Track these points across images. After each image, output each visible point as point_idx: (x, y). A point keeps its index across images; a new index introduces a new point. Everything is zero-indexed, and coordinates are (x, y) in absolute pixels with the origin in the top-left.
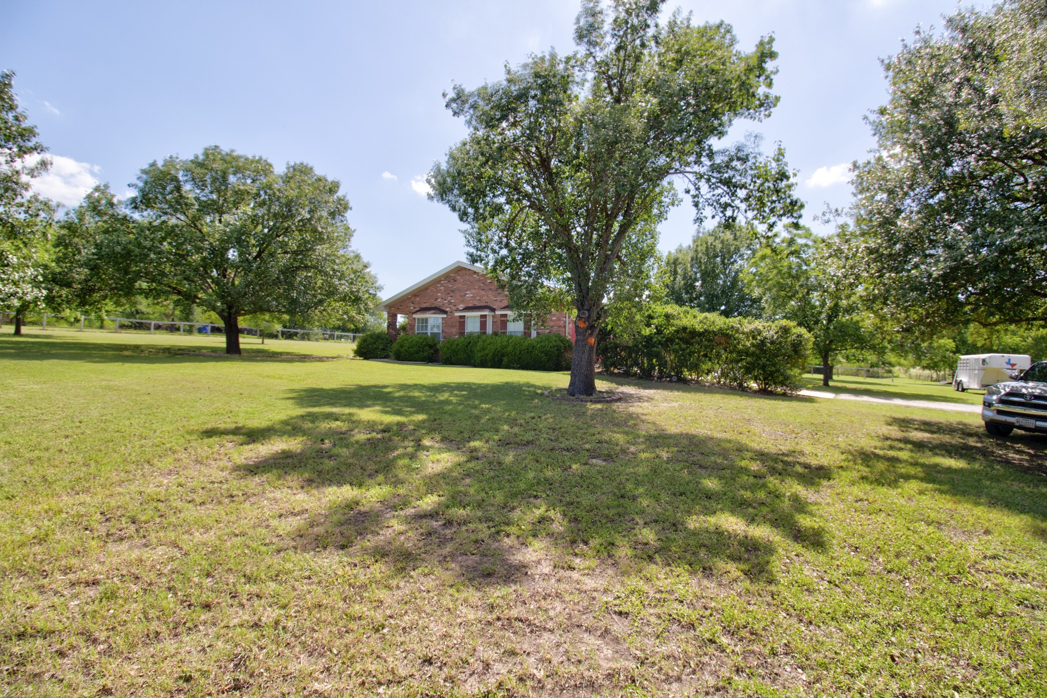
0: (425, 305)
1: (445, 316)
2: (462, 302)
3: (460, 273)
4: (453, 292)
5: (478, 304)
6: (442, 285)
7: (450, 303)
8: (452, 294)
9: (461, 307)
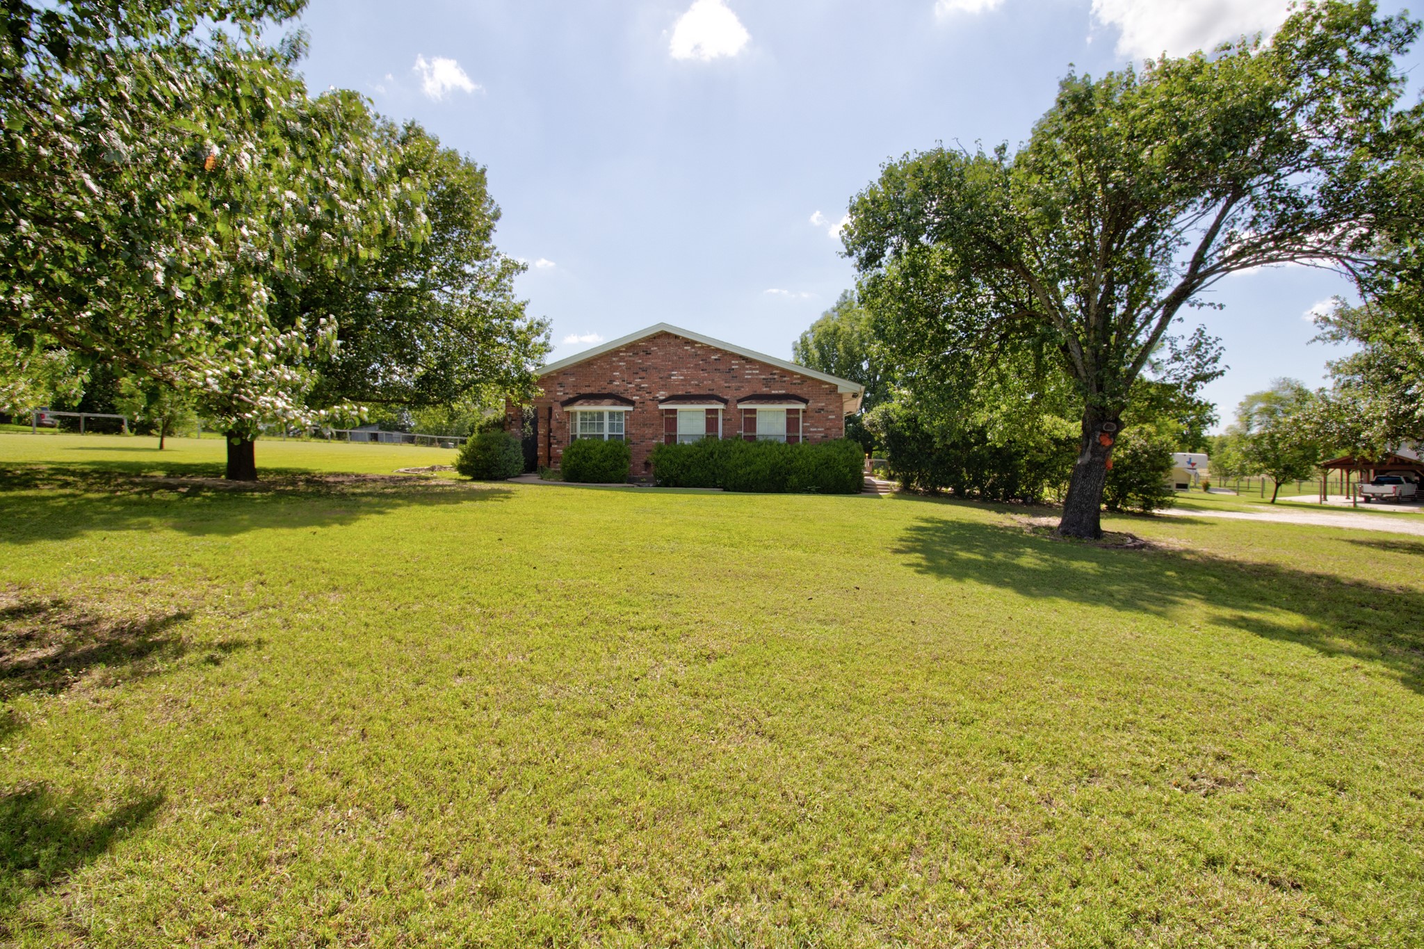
0: (588, 390)
1: (630, 408)
2: (664, 387)
3: (658, 341)
4: (645, 370)
5: (693, 391)
6: (622, 359)
7: (639, 388)
8: (643, 374)
9: (662, 395)
